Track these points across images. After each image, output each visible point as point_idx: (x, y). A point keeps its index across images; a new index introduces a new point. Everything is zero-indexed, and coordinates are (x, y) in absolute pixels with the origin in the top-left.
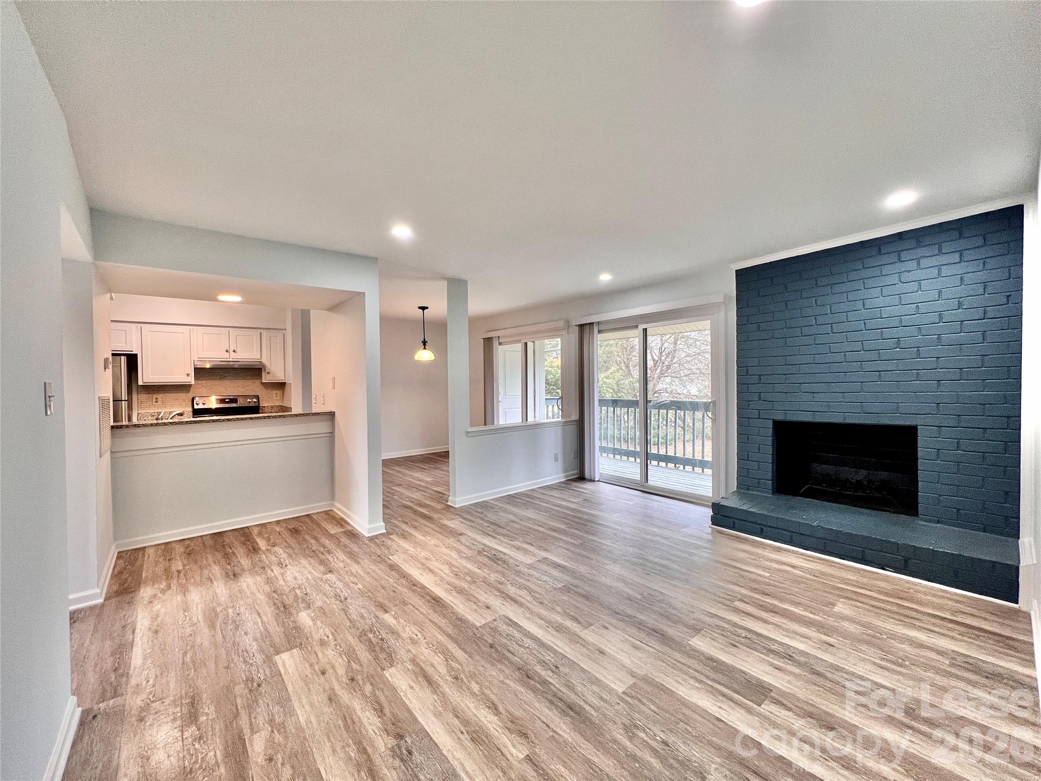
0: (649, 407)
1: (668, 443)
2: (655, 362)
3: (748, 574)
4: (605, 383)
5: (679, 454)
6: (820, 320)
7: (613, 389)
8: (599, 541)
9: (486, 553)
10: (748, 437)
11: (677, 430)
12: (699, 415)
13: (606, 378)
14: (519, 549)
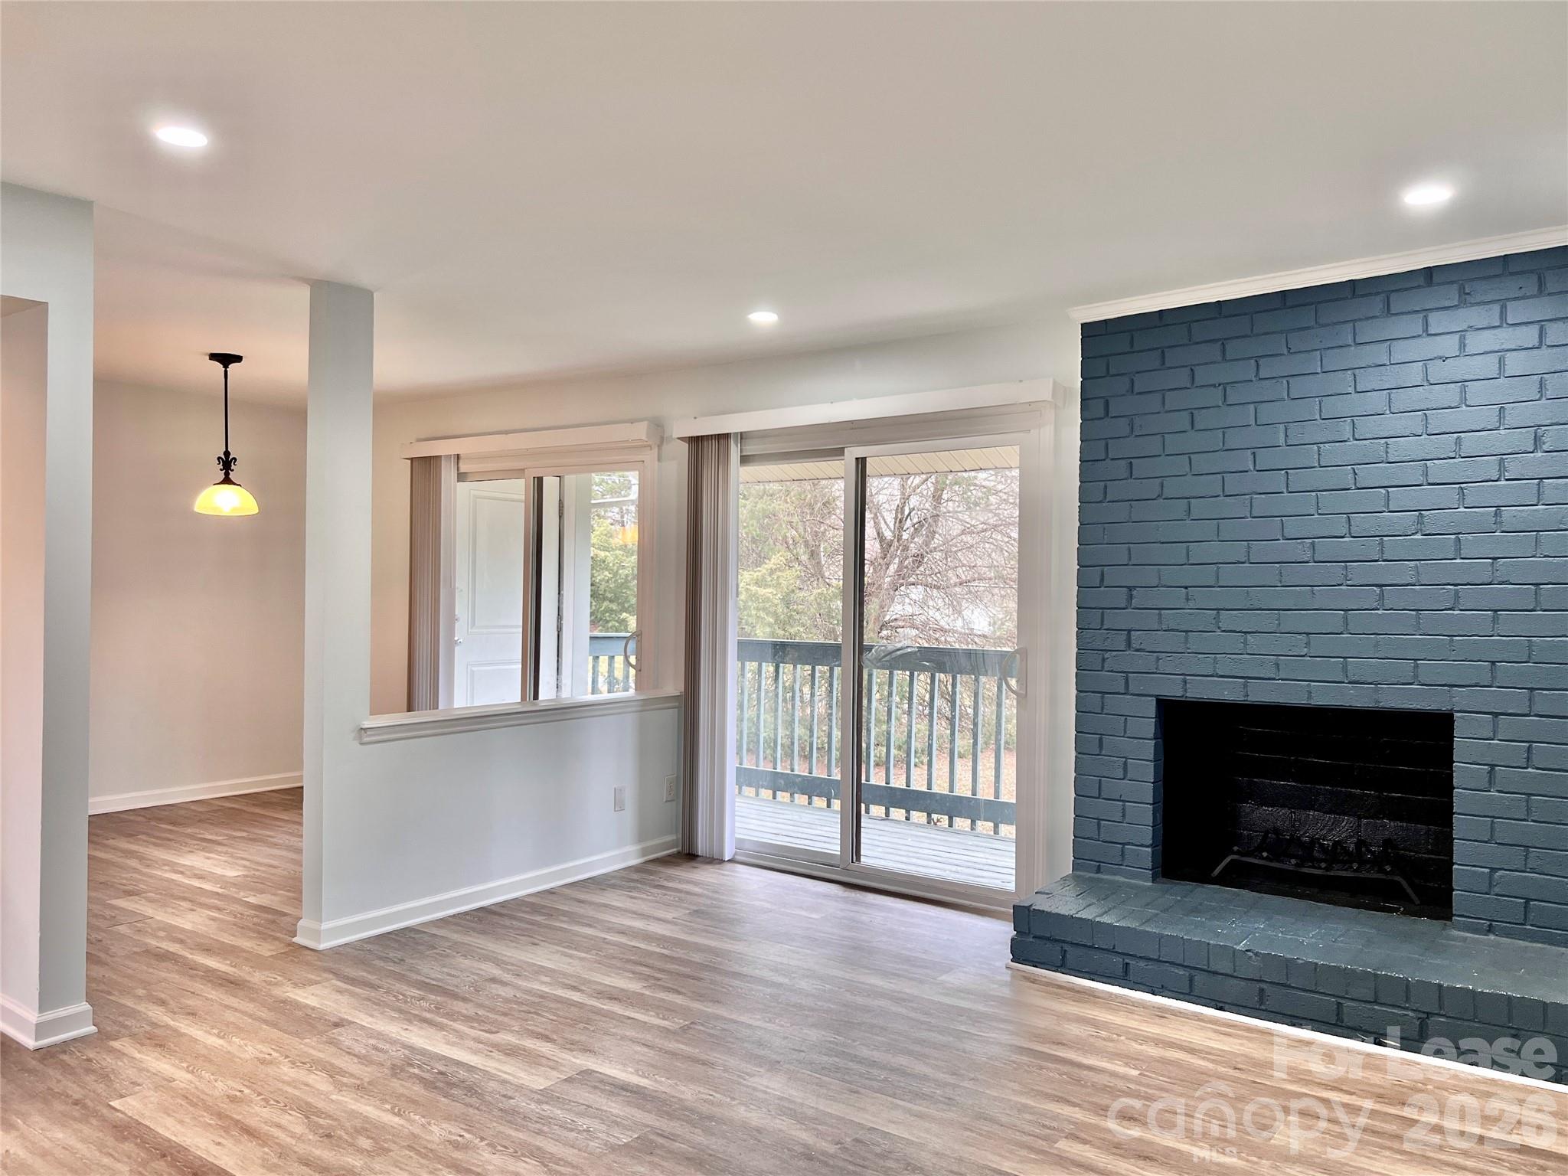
0: (866, 663)
1: (913, 760)
2: (886, 545)
3: (1091, 1074)
4: (753, 597)
5: (940, 787)
6: (1266, 459)
7: (775, 615)
8: (733, 1017)
9: (416, 1071)
10: (1101, 740)
11: (935, 727)
12: (988, 684)
13: (757, 583)
14: (511, 1052)
